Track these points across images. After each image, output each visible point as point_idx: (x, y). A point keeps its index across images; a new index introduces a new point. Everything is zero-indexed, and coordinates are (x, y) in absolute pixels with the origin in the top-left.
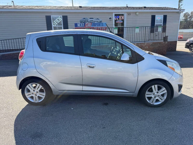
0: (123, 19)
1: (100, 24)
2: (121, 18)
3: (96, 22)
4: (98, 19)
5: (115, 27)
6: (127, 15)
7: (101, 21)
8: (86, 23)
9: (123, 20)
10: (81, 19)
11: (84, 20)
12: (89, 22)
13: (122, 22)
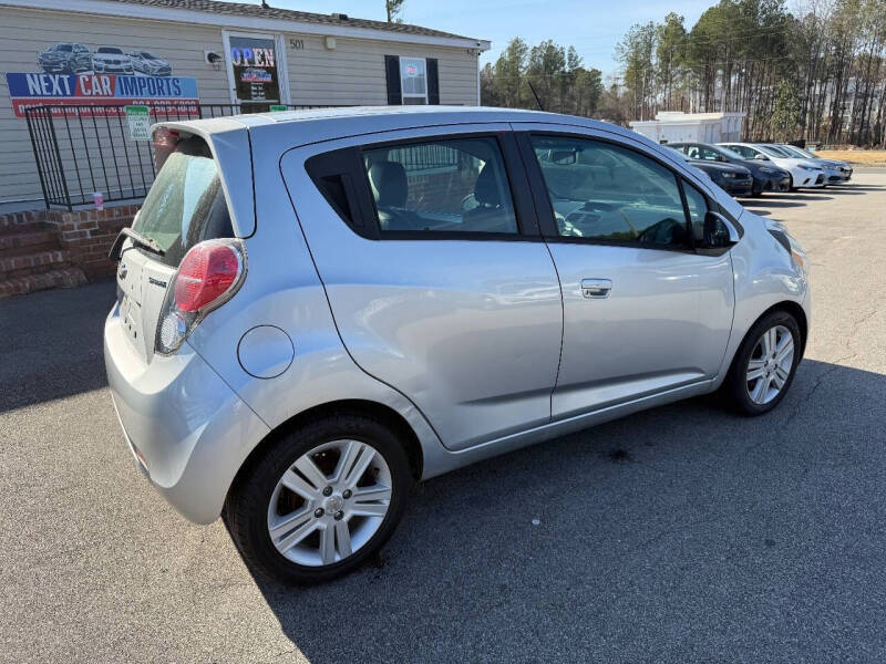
0: (272, 64)
1: (165, 82)
2: (260, 58)
3: (137, 74)
4: (147, 56)
5: (239, 102)
6: (287, 48)
7: (166, 71)
8: (83, 77)
9: (273, 71)
10: (45, 49)
11: (69, 56)
12: (100, 69)
13: (269, 79)
